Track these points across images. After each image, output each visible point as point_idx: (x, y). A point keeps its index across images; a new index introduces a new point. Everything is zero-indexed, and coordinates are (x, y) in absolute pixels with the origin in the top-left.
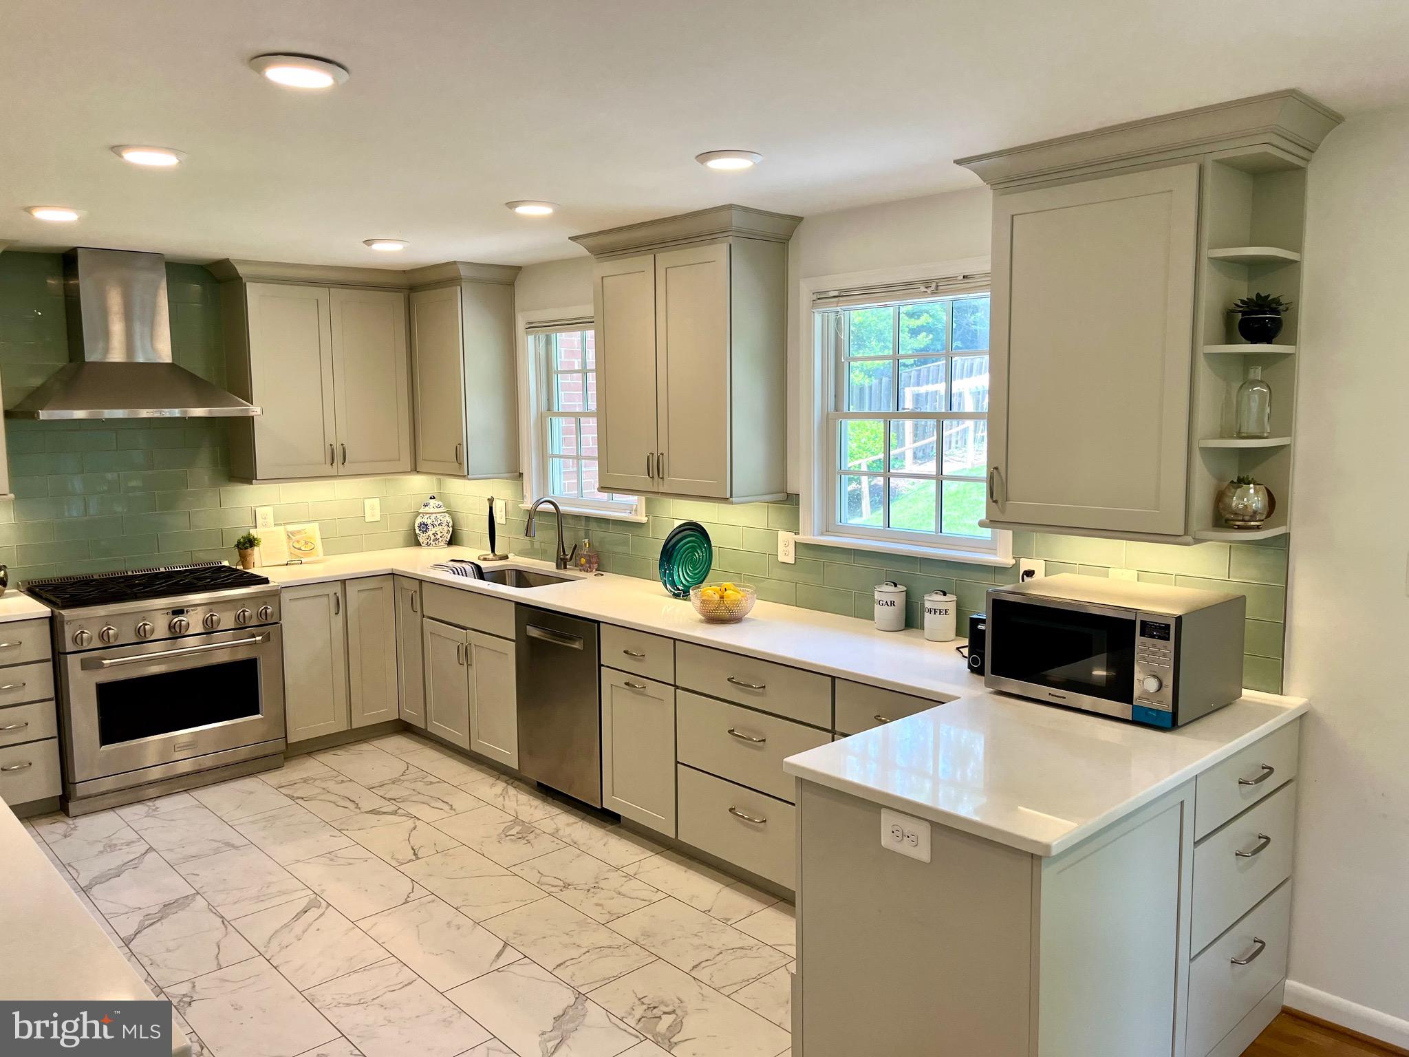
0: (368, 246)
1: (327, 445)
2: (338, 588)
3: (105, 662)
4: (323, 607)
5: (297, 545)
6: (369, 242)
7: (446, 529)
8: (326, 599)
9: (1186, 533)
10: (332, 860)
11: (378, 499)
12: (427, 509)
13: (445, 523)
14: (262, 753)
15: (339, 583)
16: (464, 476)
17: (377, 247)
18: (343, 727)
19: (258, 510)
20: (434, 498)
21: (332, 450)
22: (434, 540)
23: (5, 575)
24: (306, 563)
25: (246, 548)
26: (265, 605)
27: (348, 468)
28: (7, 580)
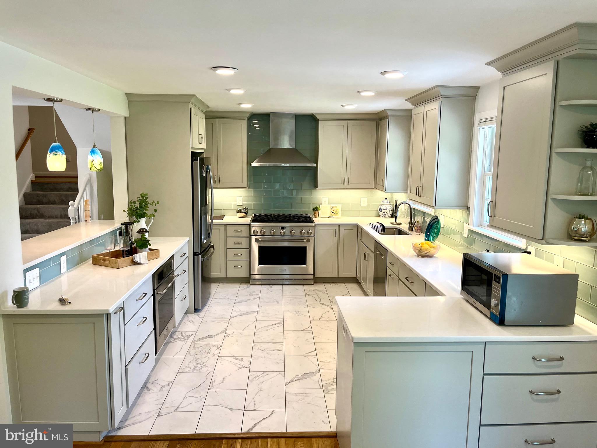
1: (343, 177)
2: (337, 227)
4: (331, 233)
5: (333, 212)
6: (343, 106)
7: (389, 211)
8: (332, 230)
9: (543, 239)
10: (297, 313)
11: (367, 198)
12: (383, 203)
13: (388, 209)
14: (306, 278)
15: (337, 225)
16: (384, 191)
17: (346, 107)
18: (334, 275)
19: (323, 198)
20: (387, 199)
21: (344, 179)
22: (384, 215)
23: (247, 211)
24: (335, 218)
25: (315, 211)
26: (310, 229)
27: (350, 186)
28: (248, 213)
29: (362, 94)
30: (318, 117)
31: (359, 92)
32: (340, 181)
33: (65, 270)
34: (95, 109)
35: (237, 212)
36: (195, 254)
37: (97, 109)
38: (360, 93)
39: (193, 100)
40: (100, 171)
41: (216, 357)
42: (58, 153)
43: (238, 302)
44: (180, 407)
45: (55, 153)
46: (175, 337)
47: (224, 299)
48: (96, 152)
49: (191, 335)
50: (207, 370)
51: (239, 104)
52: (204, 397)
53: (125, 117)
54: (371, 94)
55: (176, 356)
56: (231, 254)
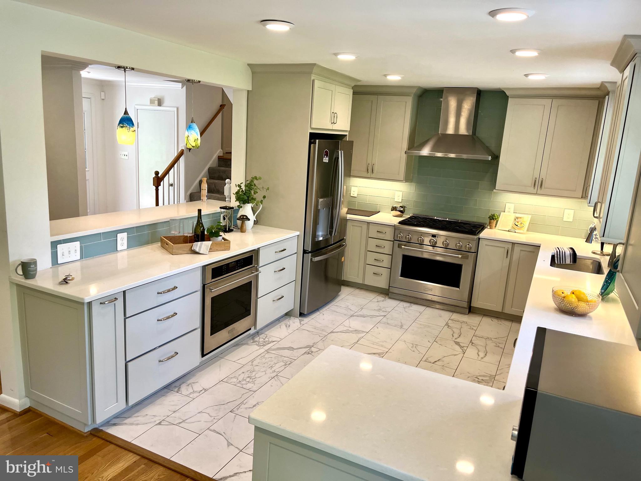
0: (526, 77)
1: (534, 178)
2: (513, 246)
3: (402, 246)
4: (501, 252)
5: (517, 224)
6: (526, 75)
8: (503, 249)
10: (412, 347)
11: (573, 211)
14: (458, 305)
15: (513, 244)
17: (530, 77)
18: (499, 309)
19: (507, 204)
21: (535, 181)
22: (595, 238)
23: (403, 209)
24: (517, 233)
25: (491, 219)
26: (469, 243)
27: (543, 191)
28: (404, 211)
29: (518, 54)
30: (508, 93)
31: (513, 51)
32: (530, 182)
33: (125, 247)
34: (194, 80)
35: (392, 209)
36: (305, 252)
37: (196, 80)
38: (515, 53)
39: (315, 70)
40: (194, 148)
41: (275, 374)
42: (125, 126)
43: (355, 316)
44: (186, 421)
45: (122, 125)
46: (257, 339)
47: (345, 308)
48: (191, 127)
49: (273, 342)
50: (250, 387)
51: (385, 76)
52: (217, 419)
53: (248, 91)
54: (533, 54)
55: (238, 362)
56: (371, 258)
